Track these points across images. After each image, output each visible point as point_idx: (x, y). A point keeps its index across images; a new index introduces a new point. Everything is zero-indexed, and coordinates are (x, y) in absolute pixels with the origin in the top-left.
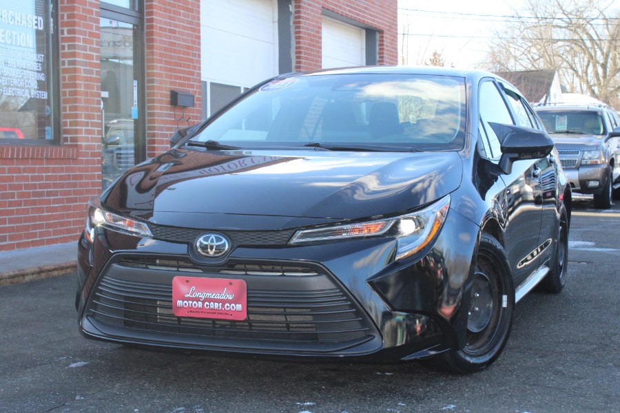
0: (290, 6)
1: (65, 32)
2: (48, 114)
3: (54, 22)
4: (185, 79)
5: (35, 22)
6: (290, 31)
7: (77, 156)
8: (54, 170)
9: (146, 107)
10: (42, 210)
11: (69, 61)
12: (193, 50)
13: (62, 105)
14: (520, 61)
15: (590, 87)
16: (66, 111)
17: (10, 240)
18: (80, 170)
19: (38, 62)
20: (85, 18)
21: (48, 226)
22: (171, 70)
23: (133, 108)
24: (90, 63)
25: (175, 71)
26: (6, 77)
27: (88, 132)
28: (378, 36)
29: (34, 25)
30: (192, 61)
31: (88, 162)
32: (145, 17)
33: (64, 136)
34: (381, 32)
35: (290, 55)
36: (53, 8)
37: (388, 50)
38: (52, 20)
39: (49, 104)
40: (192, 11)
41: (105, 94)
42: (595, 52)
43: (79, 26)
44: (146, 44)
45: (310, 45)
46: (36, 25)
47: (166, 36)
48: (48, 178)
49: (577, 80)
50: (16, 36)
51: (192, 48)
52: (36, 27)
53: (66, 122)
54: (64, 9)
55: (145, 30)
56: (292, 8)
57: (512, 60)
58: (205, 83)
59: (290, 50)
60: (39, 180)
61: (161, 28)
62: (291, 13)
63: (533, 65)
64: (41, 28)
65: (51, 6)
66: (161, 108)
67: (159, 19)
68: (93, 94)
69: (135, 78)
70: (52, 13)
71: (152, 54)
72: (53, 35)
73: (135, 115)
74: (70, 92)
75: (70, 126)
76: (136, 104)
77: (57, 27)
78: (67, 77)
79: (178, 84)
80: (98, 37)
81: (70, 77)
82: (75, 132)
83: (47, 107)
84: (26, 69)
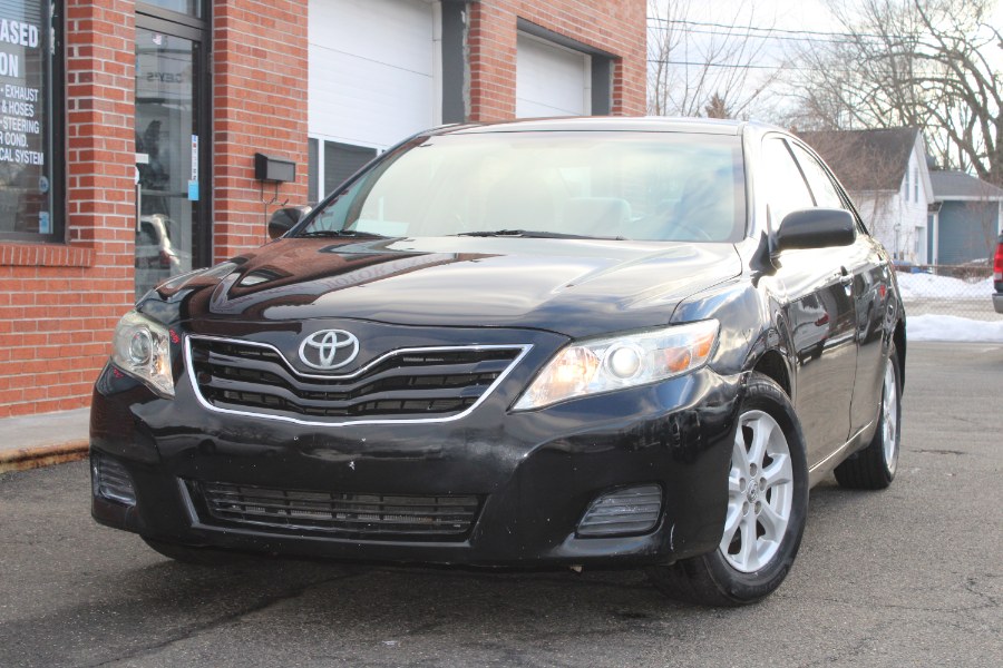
0: (463, 13)
1: (76, 52)
2: (43, 190)
3: (56, 35)
4: (280, 134)
5: (25, 34)
6: (462, 56)
7: (92, 262)
8: (52, 286)
9: (213, 181)
10: (31, 354)
11: (80, 101)
12: (294, 85)
13: (68, 176)
14: (859, 114)
15: (975, 159)
16: (75, 185)
18: (96, 285)
19: (29, 102)
20: (110, 30)
21: (40, 380)
22: (255, 118)
23: (190, 182)
24: (116, 105)
25: (264, 121)
27: (111, 221)
28: (612, 67)
29: (22, 39)
30: (294, 104)
31: (110, 272)
32: (214, 29)
33: (72, 227)
34: (618, 59)
35: (462, 95)
36: (55, 12)
37: (629, 91)
38: (52, 31)
39: (46, 174)
40: (295, 19)
41: (143, 158)
42: (985, 100)
43: (100, 43)
44: (214, 74)
45: (497, 80)
46: (26, 39)
47: (248, 62)
48: (41, 299)
51: (294, 82)
52: (25, 43)
53: (75, 204)
54: (74, 13)
55: (214, 51)
56: (465, 18)
57: (845, 114)
58: (315, 142)
59: (461, 89)
60: (26, 303)
61: (239, 48)
62: (463, 25)
63: (880, 121)
64: (34, 44)
65: (52, 8)
66: (240, 184)
67: (238, 32)
68: (121, 158)
69: (195, 133)
70: (53, 18)
71: (224, 91)
72: (53, 56)
73: (194, 194)
74: (81, 153)
75: (81, 211)
76: (197, 174)
77: (62, 43)
78: (77, 128)
79: (268, 142)
80: (132, 62)
81: (82, 129)
82: (91, 221)
83: (42, 179)
84: (9, 115)
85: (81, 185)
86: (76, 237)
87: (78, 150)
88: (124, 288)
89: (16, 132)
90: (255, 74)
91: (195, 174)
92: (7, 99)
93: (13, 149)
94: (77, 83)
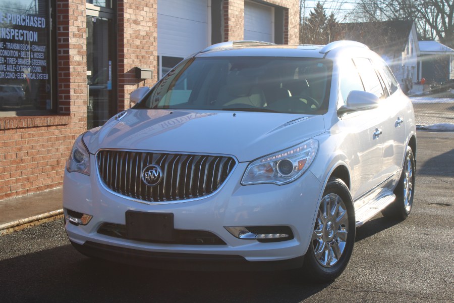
1: (61, 29)
2: (48, 90)
3: (52, 22)
5: (39, 22)
7: (69, 122)
9: (118, 81)
11: (64, 51)
13: (59, 84)
15: (438, 33)
16: (62, 88)
18: (71, 132)
19: (42, 52)
20: (76, 18)
22: (136, 52)
23: (108, 82)
24: (79, 51)
25: (139, 52)
26: (20, 65)
28: (284, 12)
29: (39, 25)
30: (151, 43)
31: (77, 126)
32: (118, 13)
33: (60, 106)
34: (287, 9)
35: (220, 32)
36: (52, 11)
38: (51, 20)
39: (49, 83)
41: (89, 73)
42: (444, 5)
43: (72, 24)
44: (118, 33)
46: (41, 24)
47: (132, 26)
50: (26, 34)
51: (151, 34)
53: (62, 96)
54: (60, 12)
55: (118, 23)
58: (158, 57)
59: (220, 29)
61: (128, 20)
64: (44, 26)
65: (51, 9)
66: (129, 81)
68: (81, 75)
69: (110, 60)
70: (51, 14)
71: (123, 40)
72: (52, 31)
73: (110, 87)
74: (64, 73)
75: (65, 99)
76: (111, 78)
77: (55, 25)
78: (62, 63)
79: (140, 62)
80: (85, 32)
81: (64, 63)
82: (69, 104)
83: (47, 85)
84: (34, 58)
85: (64, 88)
86: (62, 110)
87: (63, 72)
89: (37, 66)
90: (135, 31)
91: (110, 78)
92: (33, 52)
93: (36, 73)
94: (62, 42)
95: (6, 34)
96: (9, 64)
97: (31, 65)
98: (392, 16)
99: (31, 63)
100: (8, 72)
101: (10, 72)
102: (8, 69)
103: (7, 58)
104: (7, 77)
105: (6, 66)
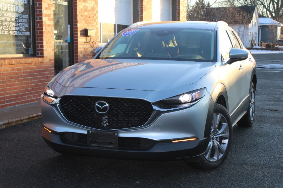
1: (38, 4)
2: (30, 42)
7: (43, 61)
8: (33, 68)
9: (74, 37)
10: (28, 87)
11: (39, 18)
13: (36, 38)
16: (38, 41)
17: (14, 101)
18: (45, 67)
19: (25, 19)
21: (31, 94)
22: (85, 19)
23: (68, 37)
24: (49, 18)
25: (87, 19)
26: (11, 26)
30: (94, 14)
31: (48, 64)
33: (37, 52)
35: (138, 9)
37: (182, 4)
41: (56, 32)
43: (44, 2)
44: (73, 8)
46: (24, 1)
47: (83, 4)
48: (31, 72)
49: (265, 10)
50: (15, 7)
51: (94, 9)
52: (24, 3)
53: (38, 46)
55: (73, 1)
58: (100, 23)
59: (138, 7)
60: (27, 73)
61: (80, 0)
64: (27, 3)
69: (68, 24)
71: (76, 12)
72: (32, 6)
73: (69, 41)
75: (40, 47)
77: (34, 2)
78: (38, 25)
79: (88, 25)
80: (52, 6)
81: (40, 25)
82: (43, 50)
83: (29, 39)
84: (20, 22)
85: (40, 41)
86: (39, 54)
87: (39, 31)
88: (51, 68)
89: (22, 27)
90: (85, 6)
91: (69, 35)
92: (20, 18)
93: (22, 31)
94: (38, 13)
95: (2, 7)
96: (4, 25)
97: (18, 26)
98: (244, 3)
99: (18, 25)
100: (4, 30)
101: (5, 30)
102: (4, 29)
103: (3, 22)
104: (3, 34)
105: (3, 27)
